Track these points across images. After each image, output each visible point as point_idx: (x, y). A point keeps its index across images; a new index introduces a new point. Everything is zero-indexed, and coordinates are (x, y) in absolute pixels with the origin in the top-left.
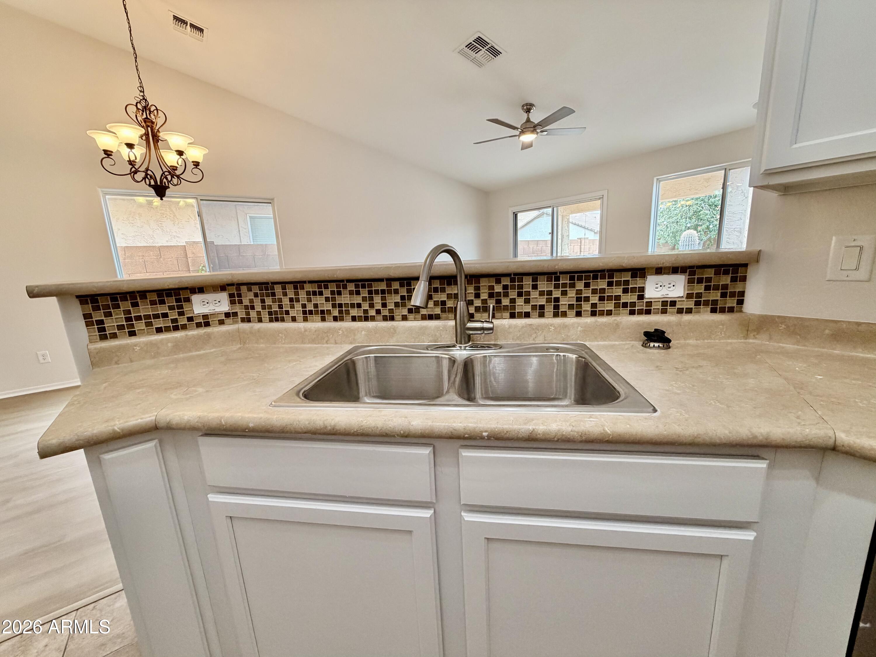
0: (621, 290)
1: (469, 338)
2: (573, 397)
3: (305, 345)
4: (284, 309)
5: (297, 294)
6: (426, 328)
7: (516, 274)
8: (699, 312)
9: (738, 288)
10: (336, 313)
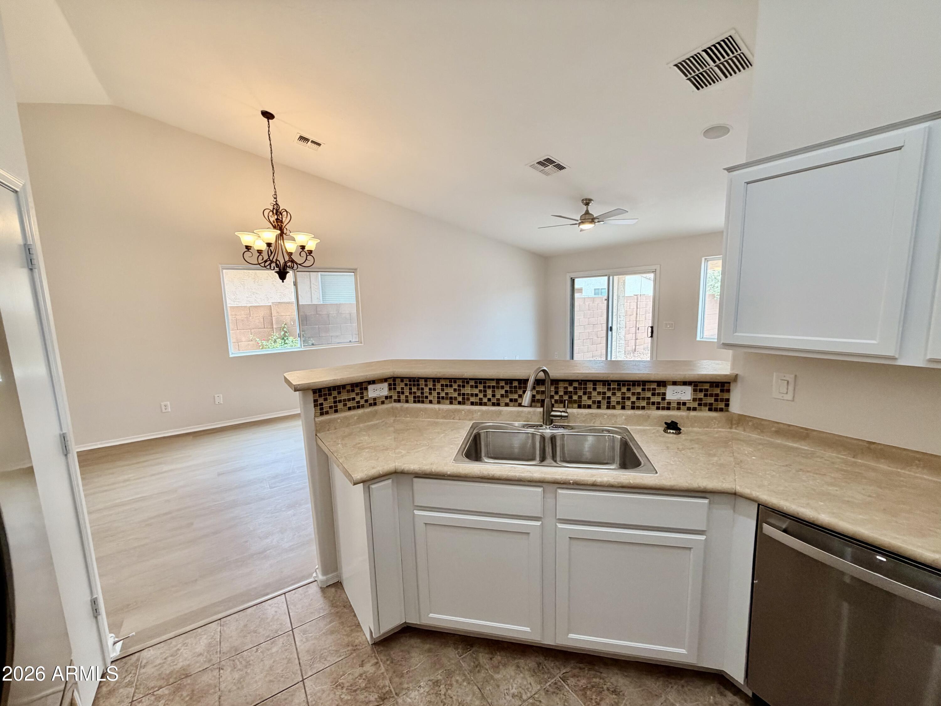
0: (651, 394)
1: (552, 422)
2: (618, 462)
3: (438, 420)
4: (425, 395)
5: (434, 385)
6: (522, 412)
7: (582, 380)
8: (701, 410)
9: (725, 396)
10: (460, 399)
